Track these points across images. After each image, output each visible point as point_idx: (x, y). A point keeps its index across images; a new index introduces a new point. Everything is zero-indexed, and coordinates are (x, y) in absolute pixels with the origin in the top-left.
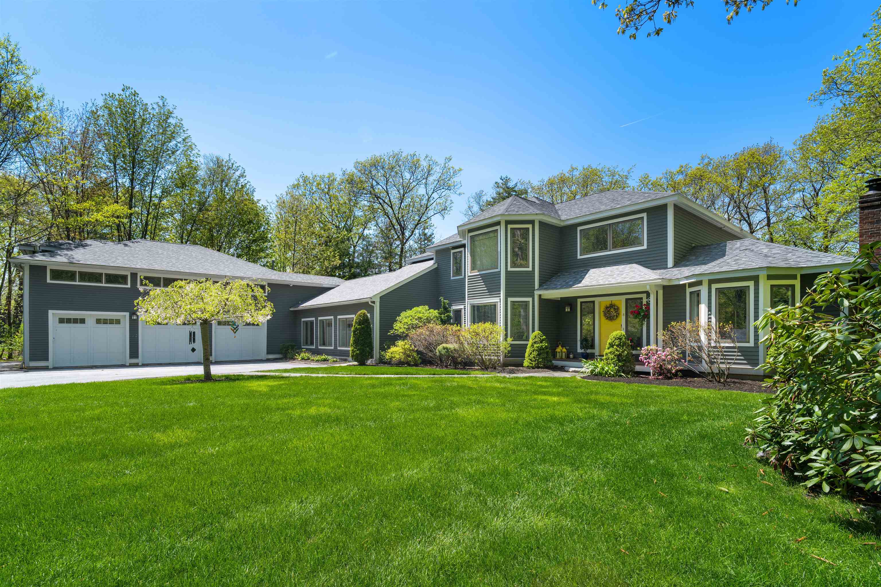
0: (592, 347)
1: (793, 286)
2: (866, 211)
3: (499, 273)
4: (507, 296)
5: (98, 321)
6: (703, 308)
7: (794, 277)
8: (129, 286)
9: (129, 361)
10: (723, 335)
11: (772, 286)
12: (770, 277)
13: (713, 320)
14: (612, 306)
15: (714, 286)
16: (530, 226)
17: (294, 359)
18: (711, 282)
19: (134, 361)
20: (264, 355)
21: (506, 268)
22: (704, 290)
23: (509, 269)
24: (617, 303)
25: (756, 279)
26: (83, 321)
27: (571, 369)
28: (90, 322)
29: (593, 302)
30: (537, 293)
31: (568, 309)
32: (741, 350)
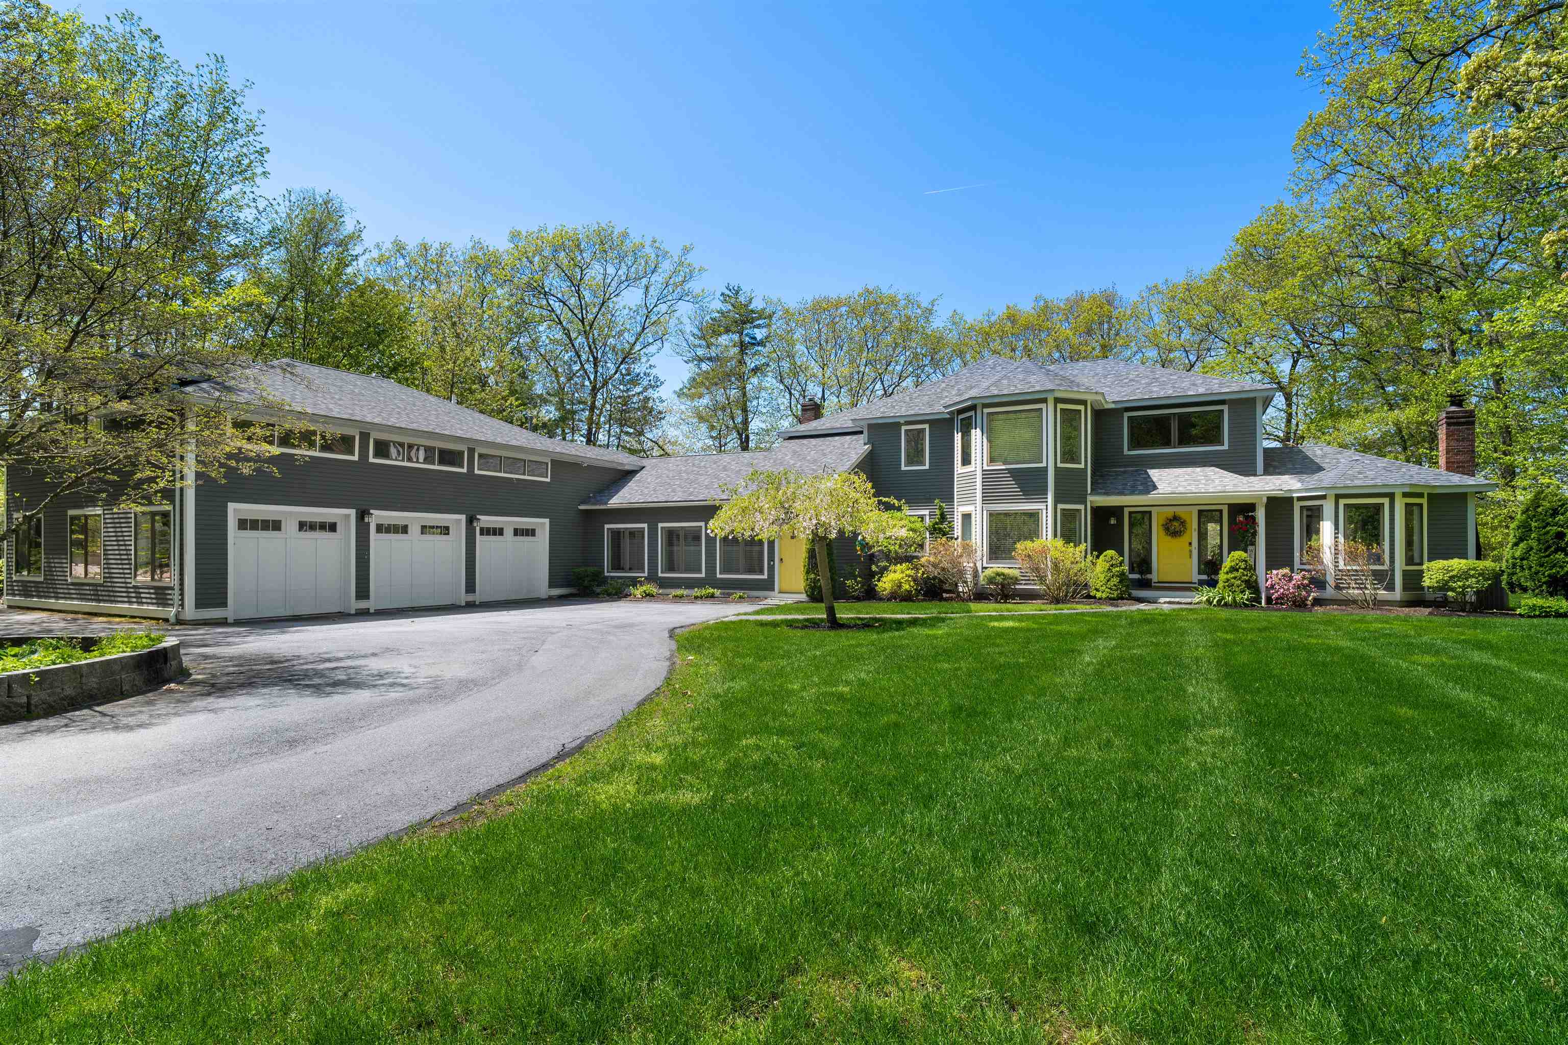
0: (1149, 571)
1: (1421, 505)
2: (1452, 428)
3: (1045, 469)
4: (1057, 501)
5: (302, 526)
6: (1326, 528)
7: (1420, 495)
8: (356, 458)
9: (357, 605)
10: (1352, 556)
11: (1407, 504)
12: (1405, 495)
13: (1341, 539)
14: (1175, 518)
15: (1342, 502)
16: (1082, 408)
17: (626, 596)
18: (1338, 497)
19: (363, 605)
20: (543, 589)
21: (1056, 463)
22: (1328, 507)
23: (1059, 465)
24: (1183, 516)
25: (1391, 496)
26: (276, 526)
27: (1162, 600)
28: (290, 527)
29: (1150, 513)
30: (1090, 498)
31: (1113, 521)
32: (1375, 573)
